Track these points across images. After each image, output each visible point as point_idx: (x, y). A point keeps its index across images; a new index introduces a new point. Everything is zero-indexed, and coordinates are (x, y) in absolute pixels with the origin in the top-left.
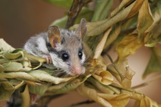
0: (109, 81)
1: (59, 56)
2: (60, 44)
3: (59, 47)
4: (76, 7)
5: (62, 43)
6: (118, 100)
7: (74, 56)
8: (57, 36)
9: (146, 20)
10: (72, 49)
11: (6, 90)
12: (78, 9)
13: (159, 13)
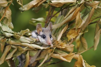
0: (64, 46)
1: (42, 37)
2: (41, 32)
3: (41, 33)
4: (48, 19)
5: (43, 31)
6: (69, 57)
7: (48, 36)
8: (40, 29)
9: (79, 21)
10: (47, 34)
11: (19, 51)
12: (49, 20)
13: (84, 20)
